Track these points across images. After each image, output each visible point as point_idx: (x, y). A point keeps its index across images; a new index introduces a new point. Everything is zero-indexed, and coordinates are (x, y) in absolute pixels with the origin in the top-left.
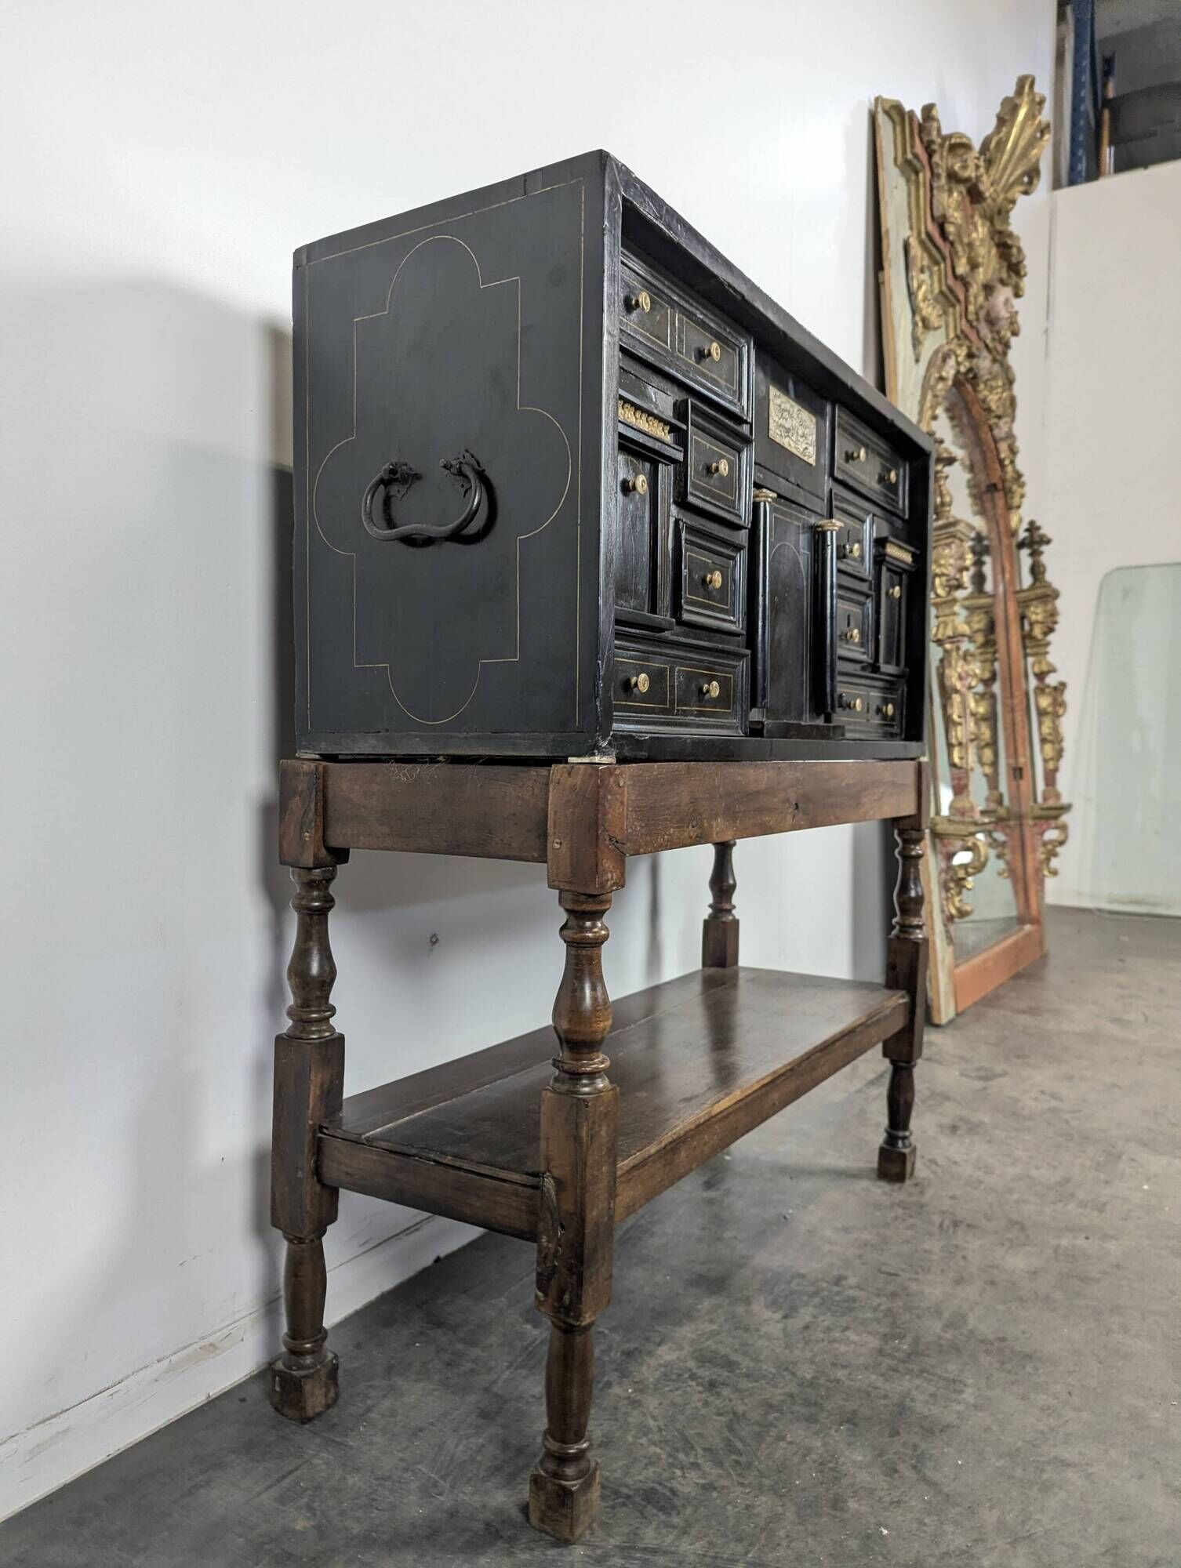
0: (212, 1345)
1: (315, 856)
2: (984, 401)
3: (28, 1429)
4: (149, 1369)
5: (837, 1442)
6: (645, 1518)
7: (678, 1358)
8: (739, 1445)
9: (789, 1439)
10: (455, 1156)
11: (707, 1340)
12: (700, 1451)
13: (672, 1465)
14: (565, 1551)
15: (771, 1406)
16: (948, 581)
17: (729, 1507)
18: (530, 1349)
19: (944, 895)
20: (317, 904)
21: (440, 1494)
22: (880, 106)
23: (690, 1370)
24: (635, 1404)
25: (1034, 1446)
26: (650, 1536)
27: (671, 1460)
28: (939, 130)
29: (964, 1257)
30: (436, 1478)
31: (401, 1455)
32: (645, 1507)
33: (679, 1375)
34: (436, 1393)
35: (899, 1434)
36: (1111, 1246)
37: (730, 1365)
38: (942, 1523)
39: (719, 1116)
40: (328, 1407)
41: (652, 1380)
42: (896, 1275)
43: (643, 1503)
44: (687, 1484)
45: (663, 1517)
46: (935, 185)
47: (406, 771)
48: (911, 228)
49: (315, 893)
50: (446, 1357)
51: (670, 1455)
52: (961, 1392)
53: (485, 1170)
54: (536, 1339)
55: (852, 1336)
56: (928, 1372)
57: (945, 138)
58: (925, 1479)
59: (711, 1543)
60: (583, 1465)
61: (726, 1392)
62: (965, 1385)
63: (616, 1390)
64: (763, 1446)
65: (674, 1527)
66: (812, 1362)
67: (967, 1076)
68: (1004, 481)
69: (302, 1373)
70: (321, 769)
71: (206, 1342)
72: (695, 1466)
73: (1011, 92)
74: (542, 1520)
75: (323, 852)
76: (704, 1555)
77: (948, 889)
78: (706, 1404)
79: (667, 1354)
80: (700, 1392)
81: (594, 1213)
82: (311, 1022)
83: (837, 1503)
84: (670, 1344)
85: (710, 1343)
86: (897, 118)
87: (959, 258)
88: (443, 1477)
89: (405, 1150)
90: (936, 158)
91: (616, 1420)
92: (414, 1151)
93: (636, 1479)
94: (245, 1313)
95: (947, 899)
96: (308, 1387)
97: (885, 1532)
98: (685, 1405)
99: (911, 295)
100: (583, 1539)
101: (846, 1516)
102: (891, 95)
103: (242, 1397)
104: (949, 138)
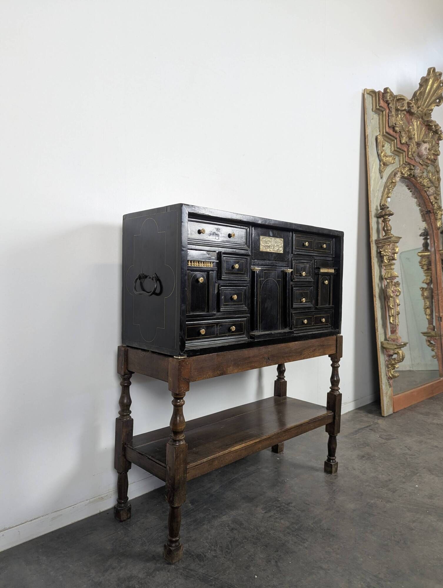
0: (102, 498)
1: (124, 372)
2: (421, 183)
3: (52, 513)
4: (84, 502)
5: (258, 551)
6: (194, 561)
7: (227, 520)
8: (230, 546)
9: (245, 547)
10: (152, 457)
11: (238, 516)
12: (218, 546)
13: (209, 549)
14: (169, 566)
15: (245, 538)
16: (388, 257)
17: (218, 563)
18: (187, 511)
19: (387, 369)
20: (126, 384)
21: (145, 546)
22: (365, 92)
23: (229, 524)
24: (208, 531)
25: (316, 562)
26: (192, 566)
27: (209, 548)
28: (391, 95)
29: (335, 502)
30: (146, 542)
31: (140, 534)
32: (196, 559)
33: (225, 525)
34: (156, 519)
35: (278, 552)
36: (388, 505)
37: (241, 524)
38: (274, 578)
39: (234, 451)
40: (128, 519)
41: (216, 525)
42: (309, 505)
43: (196, 557)
44: (210, 555)
45: (199, 562)
46: (390, 115)
47: (142, 353)
48: (380, 131)
49: (126, 382)
50: (164, 510)
51: (210, 546)
52: (304, 543)
53: (157, 461)
54: (190, 509)
55: (282, 521)
56: (298, 536)
57: (394, 98)
58: (277, 566)
59: (208, 571)
60: (177, 544)
61: (235, 532)
62: (307, 541)
63: (205, 526)
64: (237, 548)
65: (200, 565)
66: (265, 527)
67: (381, 438)
68: (433, 209)
69: (120, 508)
70: (126, 350)
71: (100, 497)
72: (215, 550)
73: (425, 75)
74: (166, 557)
75: (127, 371)
76: (204, 574)
77: (388, 368)
78: (228, 534)
79: (225, 518)
80: (228, 531)
81: (178, 477)
82: (124, 416)
83: (248, 567)
84: (227, 516)
85: (239, 517)
86: (374, 95)
87: (403, 137)
88: (148, 542)
89: (142, 453)
90: (391, 105)
91: (201, 534)
92: (144, 454)
93: (197, 551)
94: (112, 490)
95: (388, 371)
96: (121, 512)
97: (256, 577)
98: (222, 533)
99: (379, 155)
100: (175, 564)
101: (248, 571)
102: (370, 87)
103: (107, 513)
104: (396, 96)
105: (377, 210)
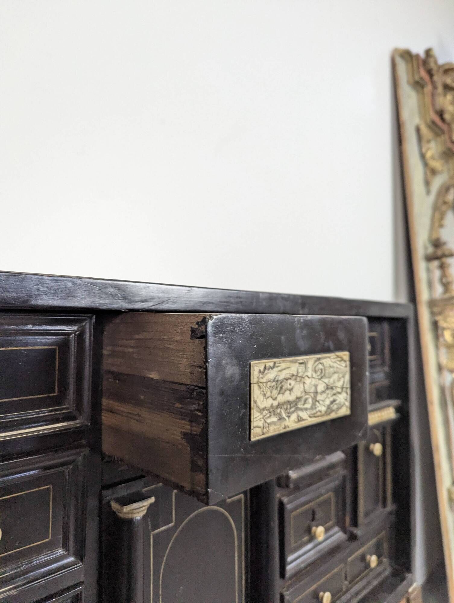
28: (436, 62)
46: (435, 92)
48: (420, 119)
57: (440, 67)
86: (409, 59)
90: (435, 78)
99: (423, 156)
104: (443, 66)
105: (426, 248)
